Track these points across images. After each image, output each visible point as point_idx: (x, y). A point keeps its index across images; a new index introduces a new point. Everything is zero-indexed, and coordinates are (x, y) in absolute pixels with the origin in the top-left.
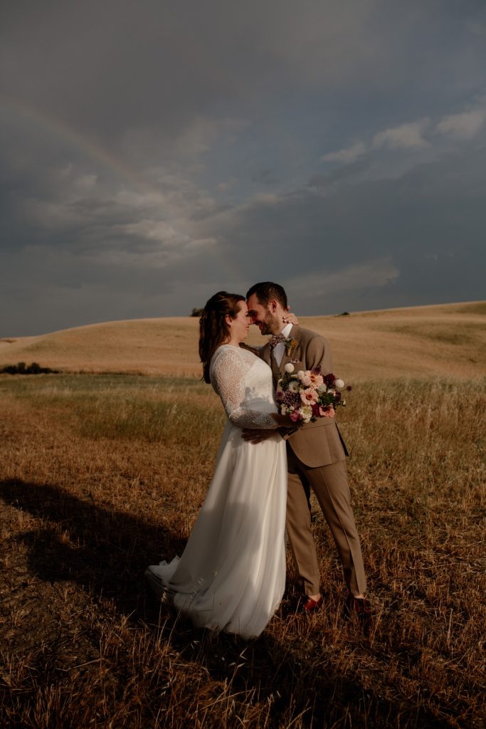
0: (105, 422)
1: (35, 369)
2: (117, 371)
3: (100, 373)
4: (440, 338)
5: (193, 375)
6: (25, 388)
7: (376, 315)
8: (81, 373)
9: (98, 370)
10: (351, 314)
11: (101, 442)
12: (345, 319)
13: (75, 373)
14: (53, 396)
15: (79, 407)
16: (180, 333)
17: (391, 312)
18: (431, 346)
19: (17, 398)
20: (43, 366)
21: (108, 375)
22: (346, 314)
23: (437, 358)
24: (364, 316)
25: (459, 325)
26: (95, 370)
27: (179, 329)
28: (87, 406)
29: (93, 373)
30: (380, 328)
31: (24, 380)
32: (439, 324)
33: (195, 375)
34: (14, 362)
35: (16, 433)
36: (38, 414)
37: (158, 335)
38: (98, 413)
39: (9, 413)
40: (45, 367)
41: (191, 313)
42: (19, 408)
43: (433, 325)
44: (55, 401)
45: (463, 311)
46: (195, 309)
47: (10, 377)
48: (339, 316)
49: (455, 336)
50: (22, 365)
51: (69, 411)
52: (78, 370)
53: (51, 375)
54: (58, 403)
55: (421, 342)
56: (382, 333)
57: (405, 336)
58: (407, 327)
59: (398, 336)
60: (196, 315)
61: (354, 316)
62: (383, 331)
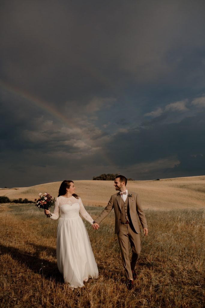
0: (53, 229)
1: (26, 201)
4: (199, 190)
6: (21, 210)
7: (171, 180)
10: (161, 180)
11: (50, 239)
12: (158, 182)
14: (31, 215)
15: (42, 220)
16: (87, 187)
17: (177, 179)
18: (195, 194)
19: (16, 215)
20: (29, 200)
22: (158, 180)
23: (198, 199)
24: (166, 180)
27: (87, 186)
28: (46, 220)
30: (173, 186)
31: (21, 206)
32: (198, 184)
33: (94, 205)
34: (17, 198)
35: (12, 233)
36: (24, 224)
37: (78, 188)
38: (50, 224)
39: (11, 222)
40: (30, 200)
42: (15, 220)
43: (196, 185)
44: (32, 217)
46: (94, 177)
47: (15, 204)
48: (155, 181)
50: (21, 199)
51: (37, 222)
53: (32, 204)
54: (33, 218)
55: (191, 192)
56: (174, 188)
57: (184, 189)
58: (185, 185)
59: (181, 189)
60: (94, 179)
61: (161, 181)
62: (174, 187)
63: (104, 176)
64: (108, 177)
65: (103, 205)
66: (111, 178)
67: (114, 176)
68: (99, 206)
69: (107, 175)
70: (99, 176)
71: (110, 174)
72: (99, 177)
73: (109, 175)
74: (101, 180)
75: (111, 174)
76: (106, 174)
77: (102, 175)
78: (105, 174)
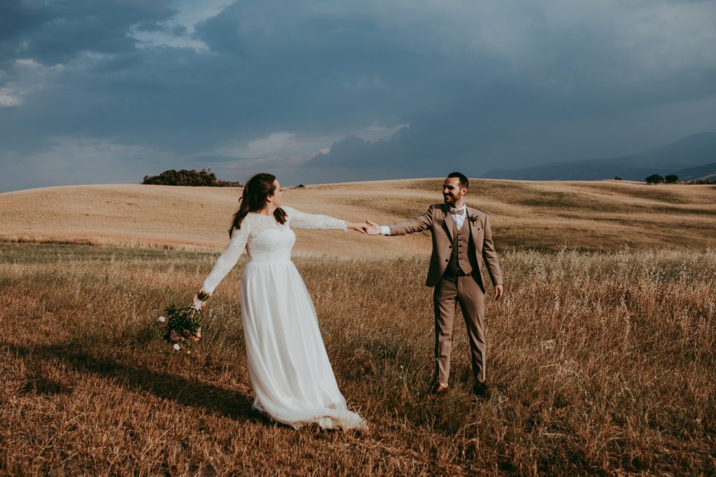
2: (62, 240)
3: (42, 243)
4: (394, 212)
5: (149, 246)
7: (331, 188)
8: (20, 241)
9: (41, 238)
10: (307, 186)
12: (301, 190)
13: (13, 241)
16: (131, 201)
17: (345, 186)
21: (54, 245)
22: (301, 186)
24: (320, 188)
25: (411, 200)
26: (36, 239)
27: (130, 197)
29: (34, 241)
30: (335, 201)
32: (392, 199)
33: (151, 245)
37: (108, 202)
41: (142, 181)
43: (386, 199)
45: (413, 187)
46: (146, 177)
48: (295, 188)
49: (408, 210)
52: (16, 238)
55: (377, 215)
56: (339, 206)
57: (361, 209)
58: (362, 200)
59: (355, 208)
60: (148, 181)
61: (310, 188)
62: (339, 204)
63: (172, 175)
64: (182, 178)
65: (174, 245)
66: (188, 180)
67: (197, 176)
68: (166, 247)
69: (179, 173)
70: (158, 174)
71: (186, 171)
72: (158, 178)
73: (183, 172)
74: (164, 184)
75: (189, 169)
76: (178, 170)
77: (167, 172)
78: (174, 172)
